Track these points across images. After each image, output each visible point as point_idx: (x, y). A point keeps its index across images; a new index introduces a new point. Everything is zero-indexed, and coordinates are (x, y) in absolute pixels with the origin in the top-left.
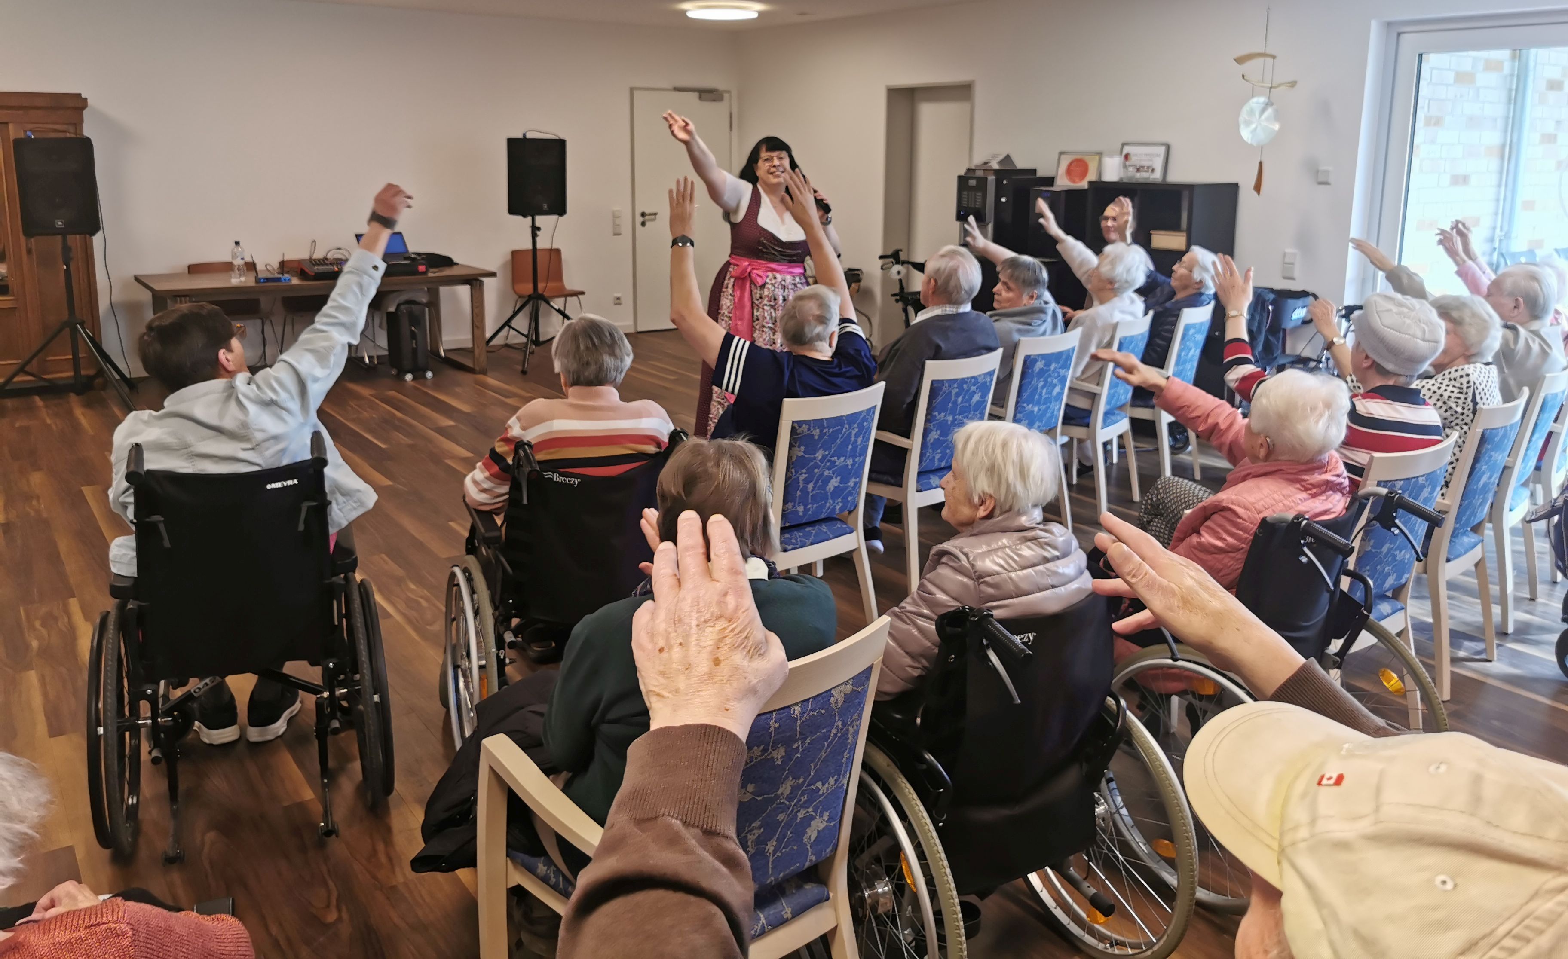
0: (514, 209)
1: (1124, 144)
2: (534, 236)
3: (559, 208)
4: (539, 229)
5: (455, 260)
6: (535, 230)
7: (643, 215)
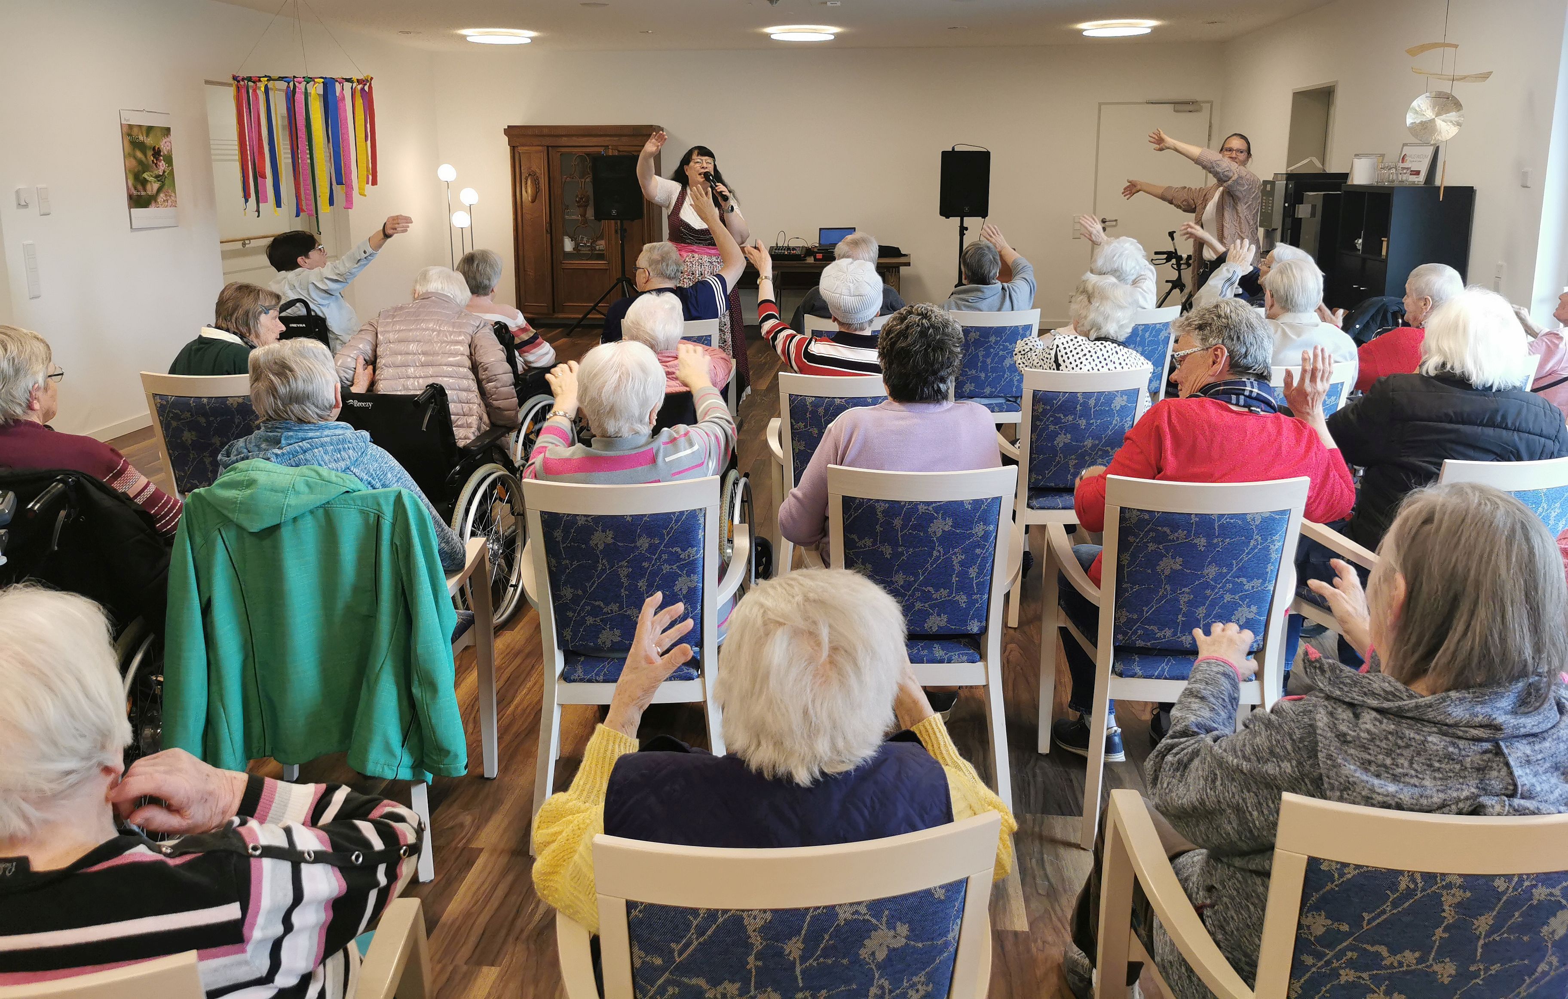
0: (946, 211)
1: (1404, 145)
2: (962, 235)
3: (982, 211)
4: (966, 229)
5: (903, 252)
6: (963, 229)
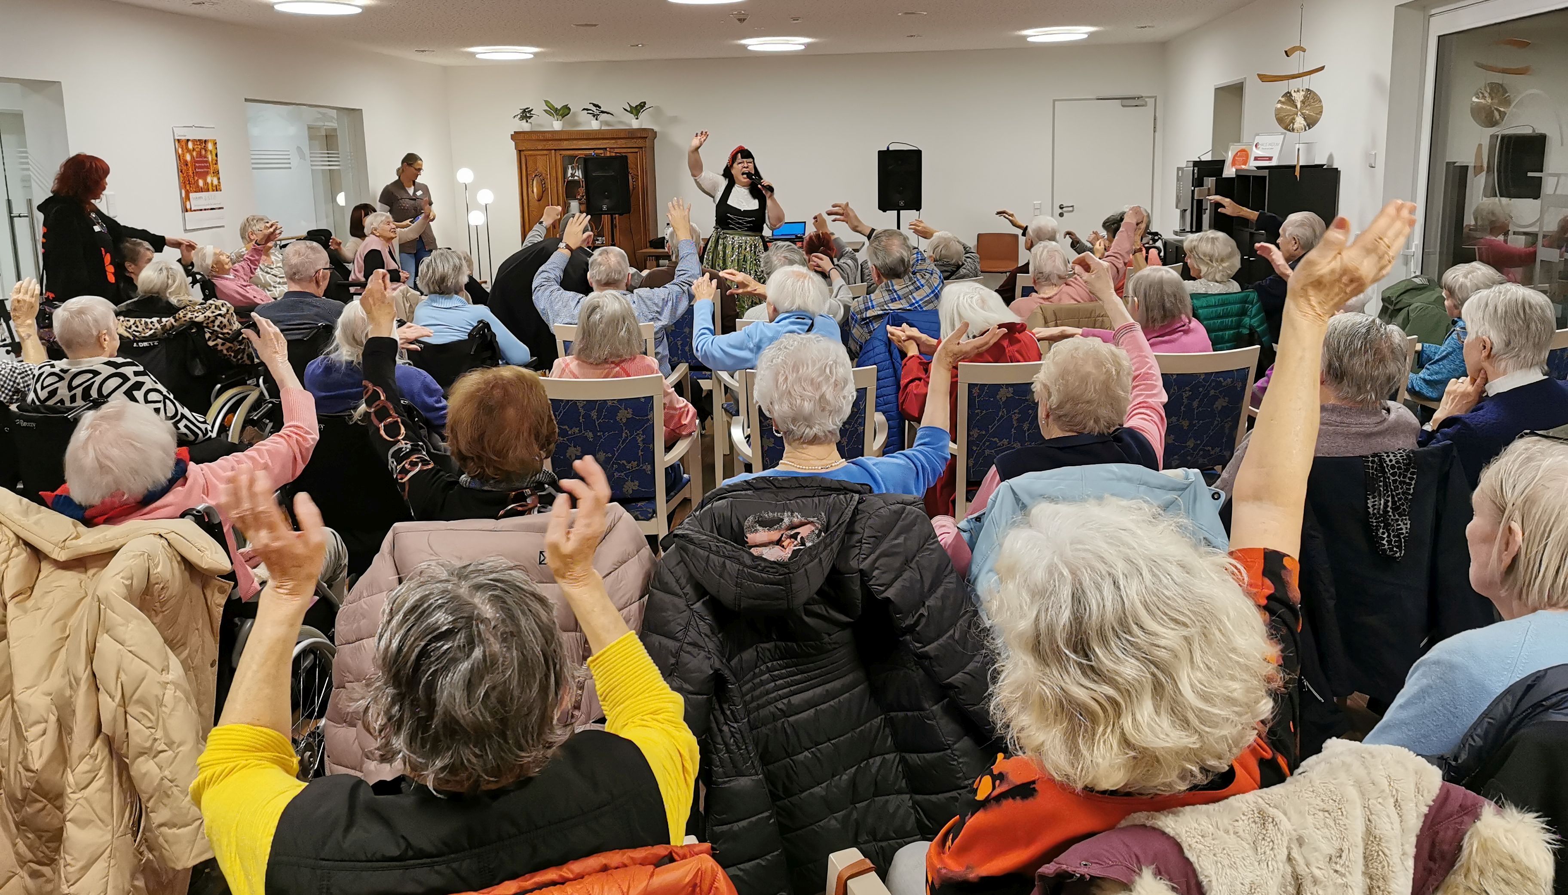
0: (883, 207)
3: (916, 207)
7: (1061, 208)
